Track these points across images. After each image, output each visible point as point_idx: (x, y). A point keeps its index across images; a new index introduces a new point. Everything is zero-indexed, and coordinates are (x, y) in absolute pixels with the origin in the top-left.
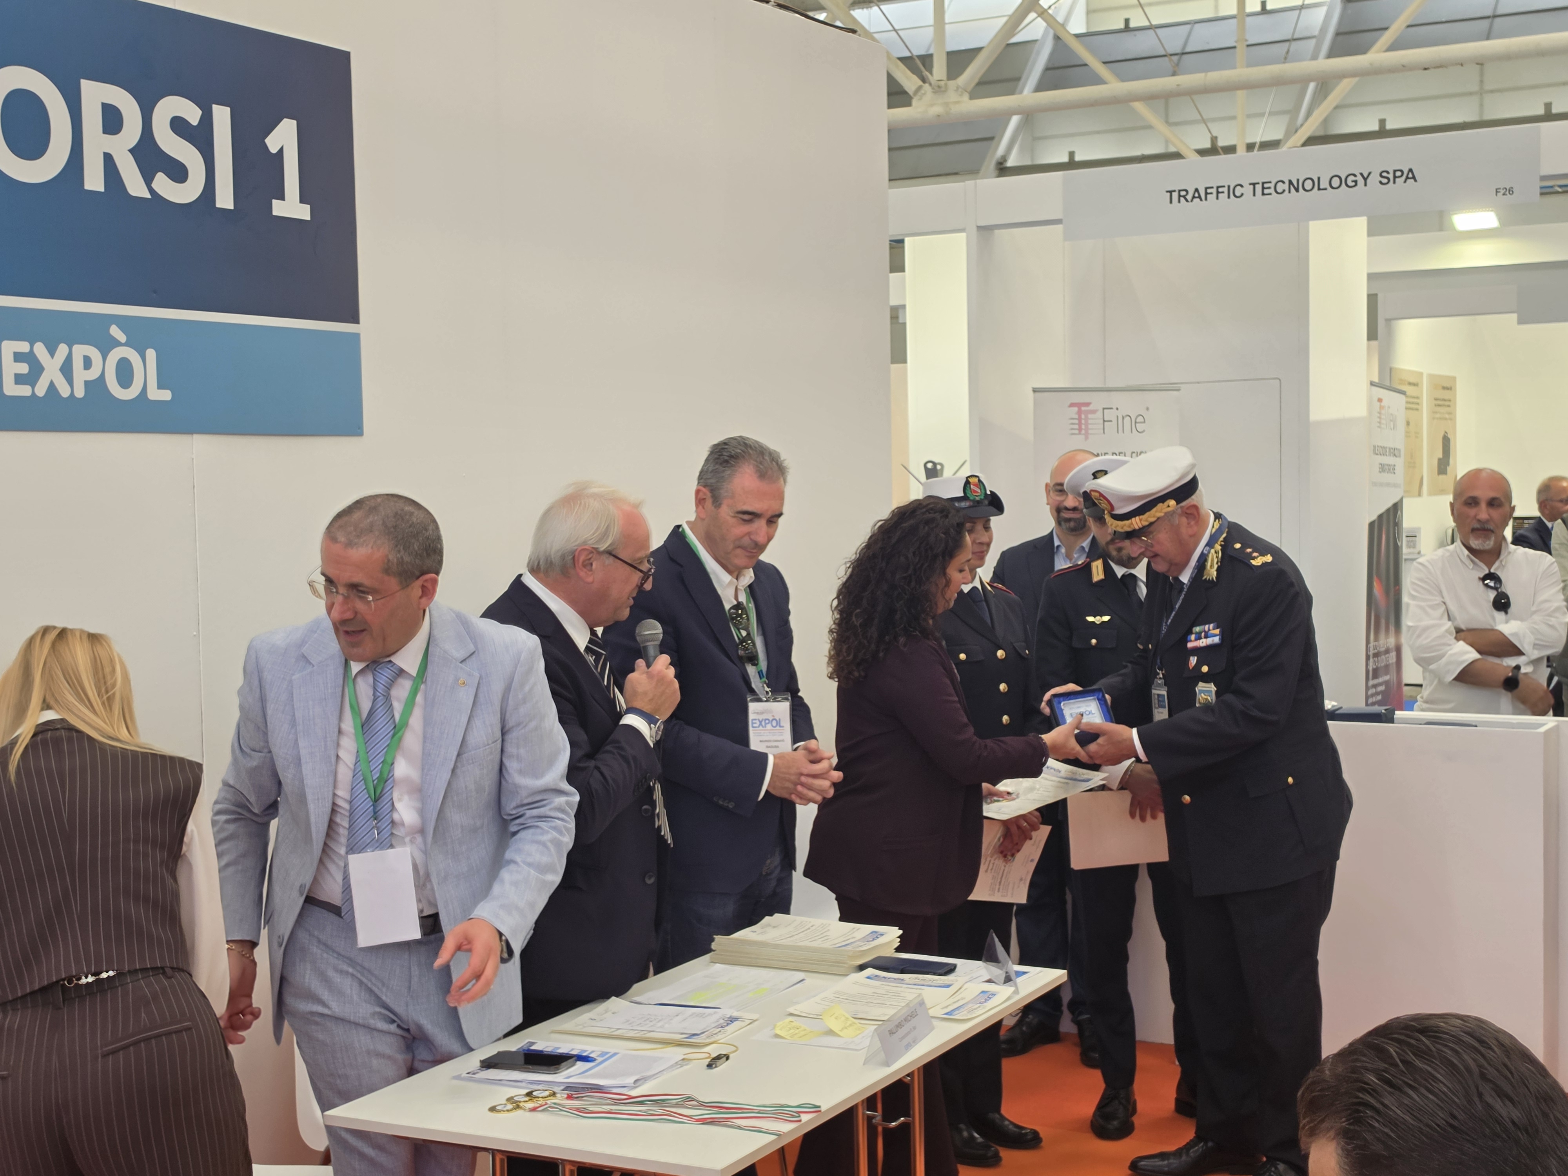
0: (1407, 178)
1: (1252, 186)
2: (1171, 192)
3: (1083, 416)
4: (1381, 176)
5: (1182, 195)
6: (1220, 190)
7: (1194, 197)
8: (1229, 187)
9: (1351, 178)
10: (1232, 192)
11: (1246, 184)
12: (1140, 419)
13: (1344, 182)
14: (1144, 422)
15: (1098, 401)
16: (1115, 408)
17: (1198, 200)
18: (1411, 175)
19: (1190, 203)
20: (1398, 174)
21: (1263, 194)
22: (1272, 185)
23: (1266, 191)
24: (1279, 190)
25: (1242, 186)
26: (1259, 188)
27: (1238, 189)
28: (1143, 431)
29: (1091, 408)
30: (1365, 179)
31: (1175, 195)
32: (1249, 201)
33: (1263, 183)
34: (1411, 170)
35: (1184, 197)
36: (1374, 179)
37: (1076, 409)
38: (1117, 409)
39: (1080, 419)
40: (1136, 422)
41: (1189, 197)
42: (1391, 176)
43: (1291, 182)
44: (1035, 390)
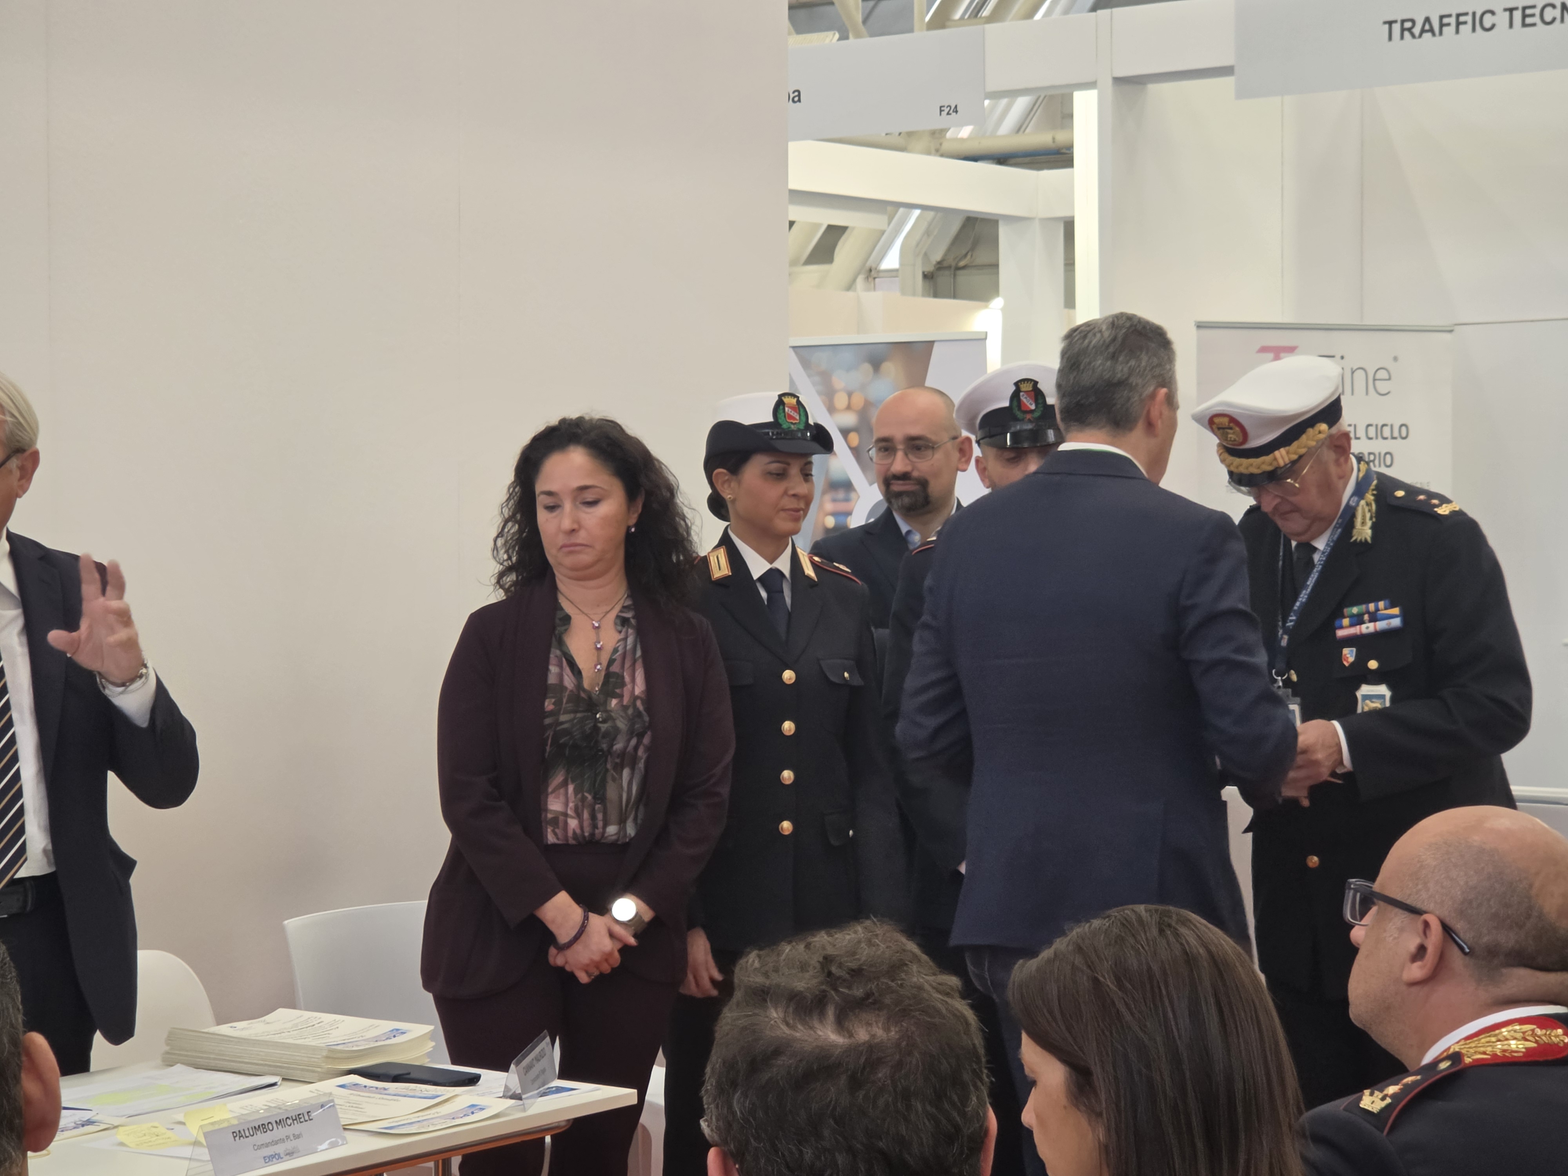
1: (1507, 13)
2: (1390, 23)
5: (1407, 27)
6: (1462, 19)
7: (1423, 31)
8: (1474, 14)
10: (1479, 22)
11: (1498, 10)
12: (1382, 374)
14: (1389, 379)
17: (1429, 34)
19: (1416, 41)
21: (1524, 25)
22: (1537, 11)
24: (1548, 18)
25: (1493, 13)
26: (1518, 15)
27: (1487, 17)
28: (1388, 393)
31: (1396, 28)
33: (1524, 8)
35: (1409, 30)
37: (1271, 356)
38: (1342, 358)
40: (1374, 380)
41: (1417, 31)
44: (1200, 326)
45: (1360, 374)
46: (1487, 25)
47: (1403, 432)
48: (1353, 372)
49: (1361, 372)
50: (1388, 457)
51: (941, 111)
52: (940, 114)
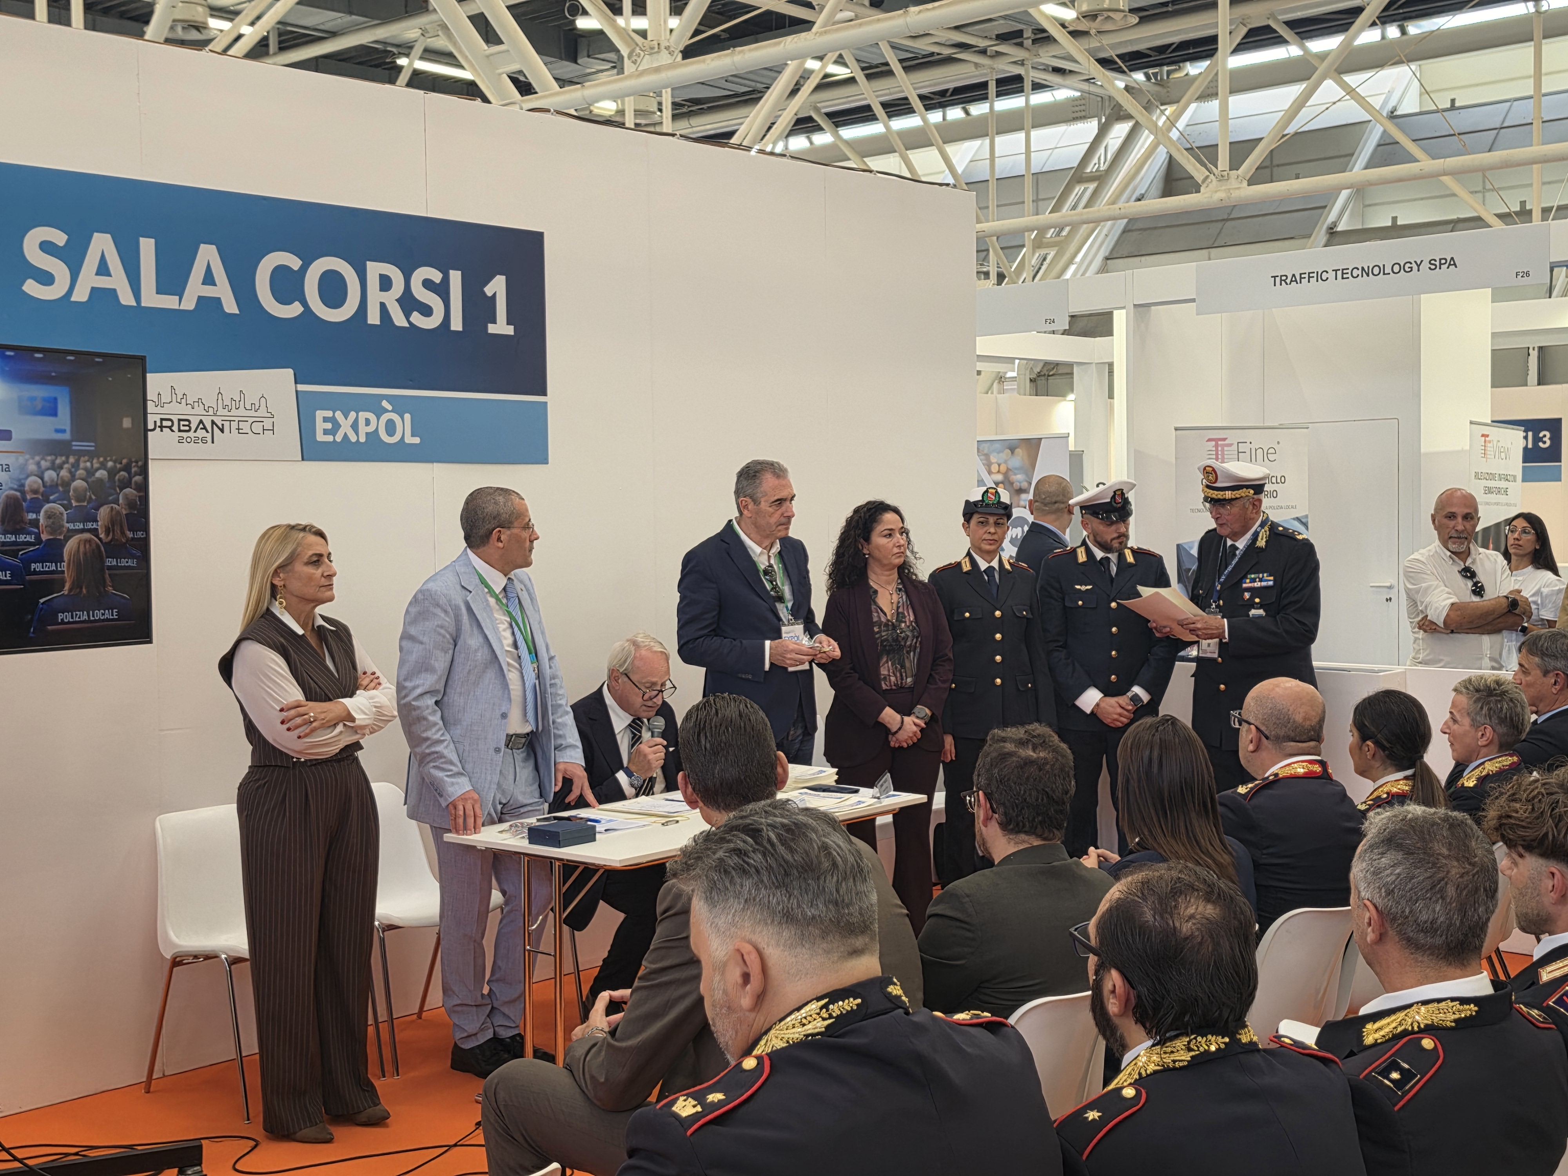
0: (1450, 265)
1: (1334, 272)
2: (1275, 277)
3: (1220, 449)
4: (1430, 263)
5: (1283, 279)
6: (1311, 275)
7: (1292, 281)
8: (1317, 273)
9: (1408, 265)
10: (1320, 277)
11: (1330, 271)
12: (1271, 451)
13: (1404, 268)
14: (1275, 454)
15: (1233, 437)
16: (1247, 442)
17: (1295, 283)
18: (1452, 263)
19: (1289, 286)
20: (1443, 261)
21: (1343, 278)
22: (1349, 271)
23: (1345, 276)
24: (1355, 275)
25: (1327, 272)
26: (1339, 273)
27: (1324, 275)
28: (1274, 461)
29: (1226, 442)
30: (1418, 266)
31: (1278, 279)
32: (1334, 284)
33: (1343, 270)
34: (1452, 259)
35: (1284, 281)
36: (1425, 266)
37: (1212, 445)
38: (1250, 443)
39: (1217, 451)
40: (1267, 454)
41: (1288, 281)
42: (1438, 263)
43: (1363, 269)
44: (1176, 429)
45: (1260, 451)
46: (1324, 278)
47: (1283, 480)
48: (1255, 451)
50: (1275, 493)
52: (1046, 323)
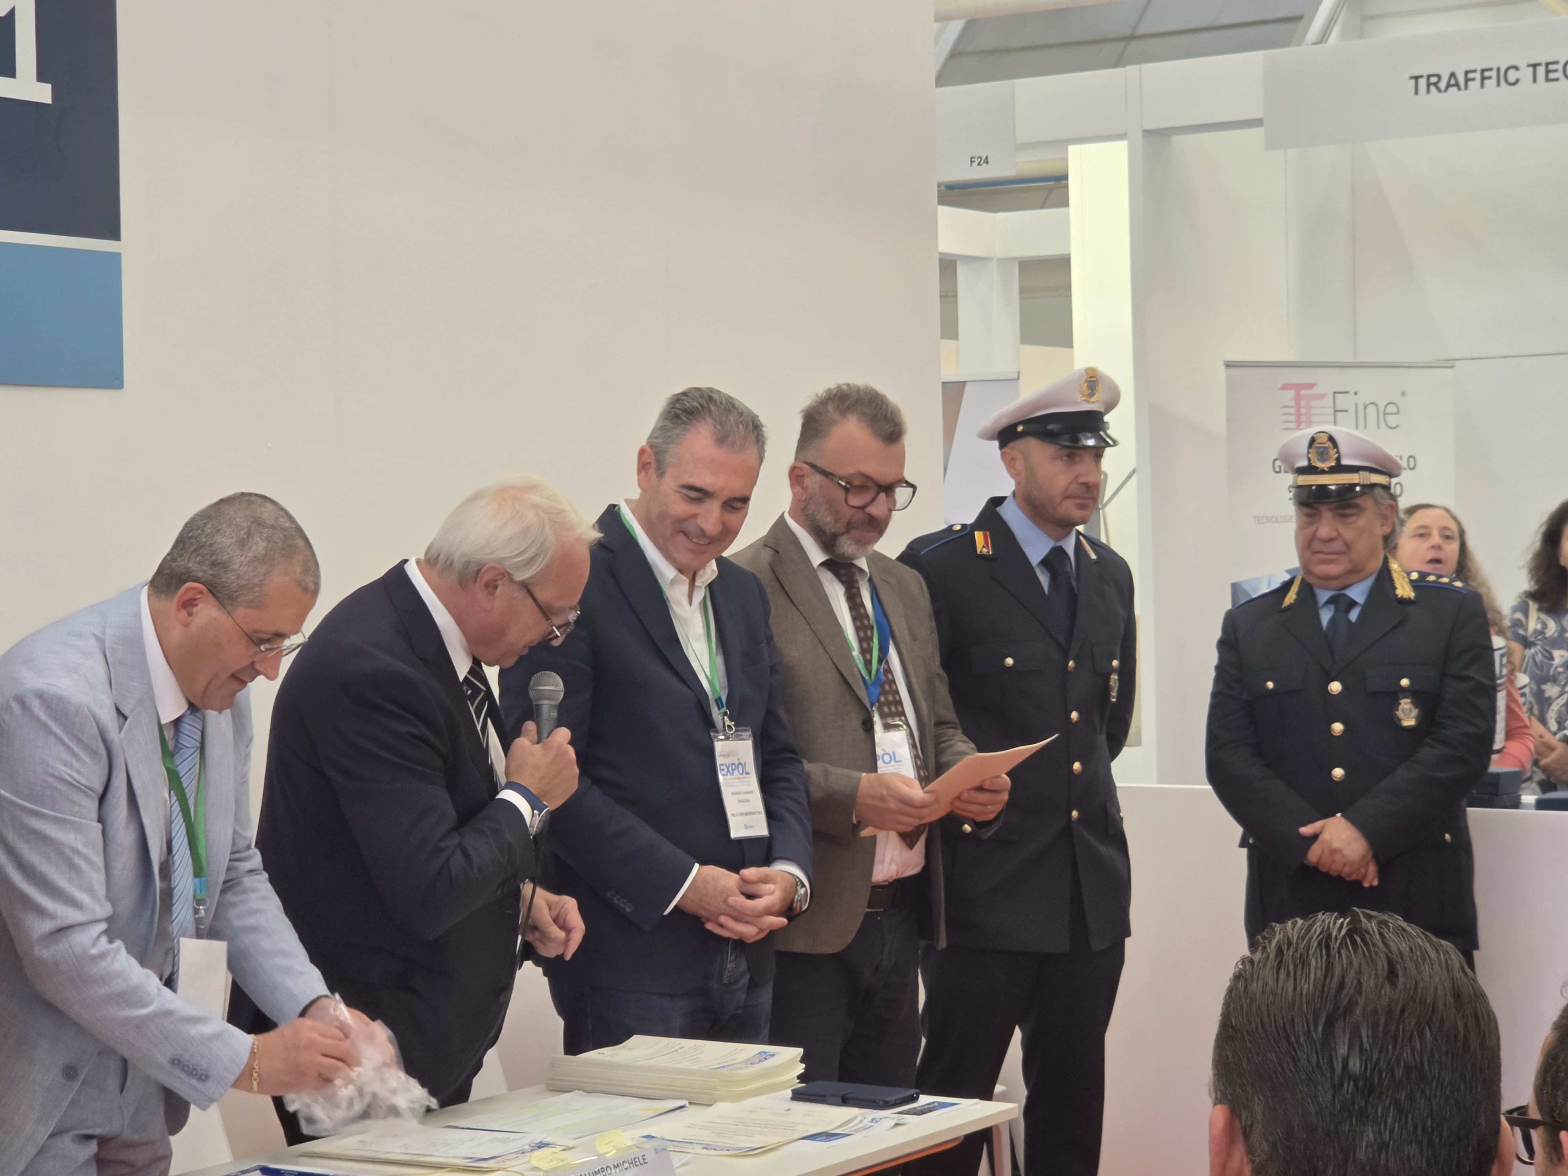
1: (1531, 69)
2: (1416, 78)
3: (1303, 403)
5: (1433, 82)
6: (1487, 74)
7: (1448, 86)
8: (1498, 69)
10: (1504, 77)
11: (1522, 65)
12: (1392, 409)
14: (1398, 413)
15: (1327, 382)
16: (1352, 392)
17: (1455, 89)
19: (1443, 95)
21: (1548, 80)
22: (1560, 67)
25: (1517, 68)
26: (1541, 70)
27: (1512, 72)
28: (1397, 426)
29: (1314, 391)
31: (1423, 83)
33: (1547, 64)
35: (1435, 84)
37: (1291, 393)
38: (1356, 393)
39: (1298, 407)
40: (1385, 414)
41: (1442, 85)
44: (1229, 365)
45: (1372, 409)
46: (1512, 79)
47: (1411, 463)
48: (1365, 407)
49: (1372, 407)
51: (972, 162)
52: (971, 165)
